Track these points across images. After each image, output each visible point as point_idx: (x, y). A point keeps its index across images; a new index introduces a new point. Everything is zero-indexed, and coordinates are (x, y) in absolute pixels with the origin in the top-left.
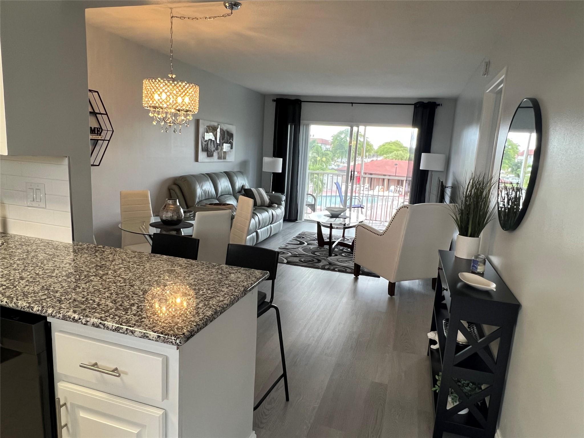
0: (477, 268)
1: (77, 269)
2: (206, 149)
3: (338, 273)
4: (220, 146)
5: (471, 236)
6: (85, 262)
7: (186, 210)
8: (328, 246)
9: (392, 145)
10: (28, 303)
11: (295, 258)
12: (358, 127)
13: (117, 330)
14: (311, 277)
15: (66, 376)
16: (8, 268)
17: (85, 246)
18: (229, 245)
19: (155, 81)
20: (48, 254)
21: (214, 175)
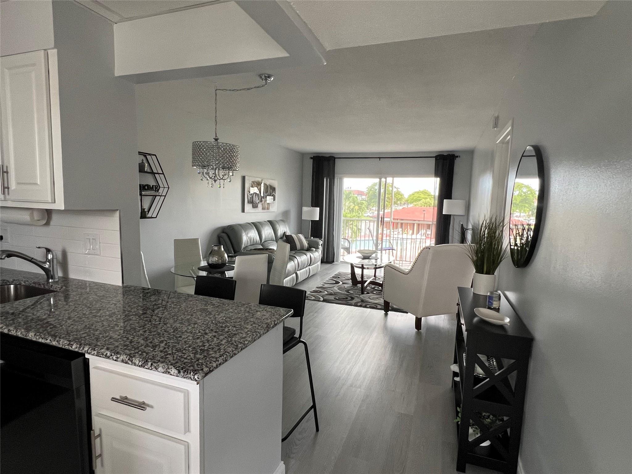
0: (492, 304)
2: (251, 202)
3: (369, 310)
4: (264, 198)
5: (486, 274)
7: (232, 255)
8: (360, 285)
9: (421, 193)
10: (70, 341)
11: (330, 296)
12: (386, 178)
14: (344, 313)
18: (262, 285)
20: (98, 296)
21: (258, 224)
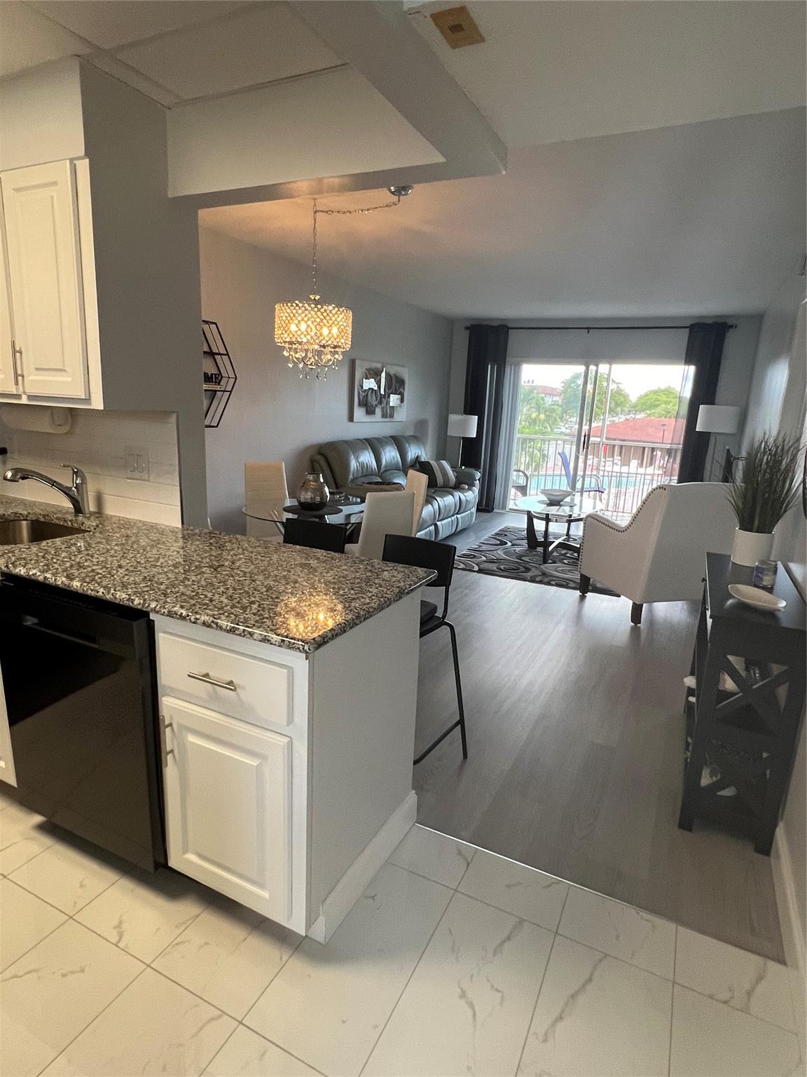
0: (762, 580)
1: (187, 559)
2: (364, 404)
4: (385, 398)
5: (757, 531)
6: (196, 551)
7: (335, 491)
8: (542, 548)
9: (660, 394)
10: (129, 595)
11: (491, 564)
12: (597, 365)
13: (232, 631)
14: (512, 593)
15: (173, 689)
16: (103, 554)
17: (197, 531)
18: (386, 535)
19: (292, 306)
20: (151, 540)
21: (376, 442)
